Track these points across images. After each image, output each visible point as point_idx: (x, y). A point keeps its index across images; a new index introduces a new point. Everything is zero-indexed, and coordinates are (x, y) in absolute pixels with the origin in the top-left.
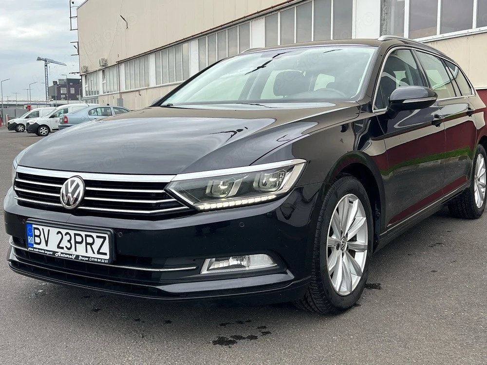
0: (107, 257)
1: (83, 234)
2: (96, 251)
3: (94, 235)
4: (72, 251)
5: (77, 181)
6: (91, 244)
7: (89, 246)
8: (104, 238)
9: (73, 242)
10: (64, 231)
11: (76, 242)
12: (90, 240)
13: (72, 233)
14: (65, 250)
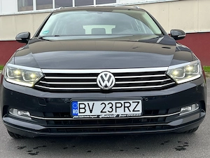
0: (140, 112)
1: (122, 102)
2: (131, 111)
3: (131, 102)
4: (114, 112)
5: (109, 74)
6: (128, 107)
7: (126, 109)
8: (139, 102)
9: (114, 107)
10: (106, 102)
11: (116, 107)
12: (127, 105)
13: (114, 102)
14: (108, 113)
